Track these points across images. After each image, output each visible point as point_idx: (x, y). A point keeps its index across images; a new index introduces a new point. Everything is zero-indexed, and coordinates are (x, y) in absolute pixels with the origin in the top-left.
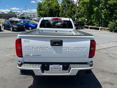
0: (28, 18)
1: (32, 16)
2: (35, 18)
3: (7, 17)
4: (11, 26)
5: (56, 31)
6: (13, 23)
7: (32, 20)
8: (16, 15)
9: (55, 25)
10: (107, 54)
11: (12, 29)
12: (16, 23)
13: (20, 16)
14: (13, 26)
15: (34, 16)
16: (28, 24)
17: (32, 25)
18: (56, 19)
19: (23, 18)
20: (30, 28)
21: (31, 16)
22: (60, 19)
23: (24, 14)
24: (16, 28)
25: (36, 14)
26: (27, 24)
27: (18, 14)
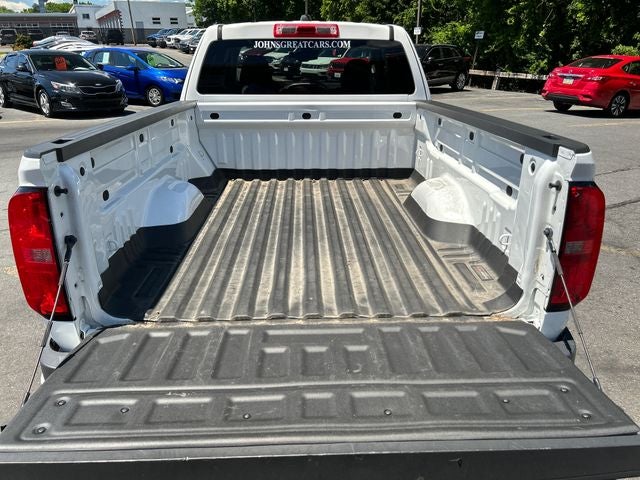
0: (142, 36)
1: (165, 25)
2: (179, 36)
3: (24, 31)
4: (40, 87)
5: (307, 116)
6: (53, 67)
7: (164, 46)
8: (74, 19)
9: (295, 69)
10: (623, 248)
11: (50, 101)
12: (70, 68)
13: (96, 25)
14: (55, 85)
15: (174, 21)
16: (143, 73)
17: (164, 79)
18: (303, 31)
19: (116, 36)
20: (154, 95)
21: (156, 20)
22: (326, 33)
23: (116, 14)
24: (72, 99)
25: (189, 10)
26: (136, 70)
27: (87, 16)
